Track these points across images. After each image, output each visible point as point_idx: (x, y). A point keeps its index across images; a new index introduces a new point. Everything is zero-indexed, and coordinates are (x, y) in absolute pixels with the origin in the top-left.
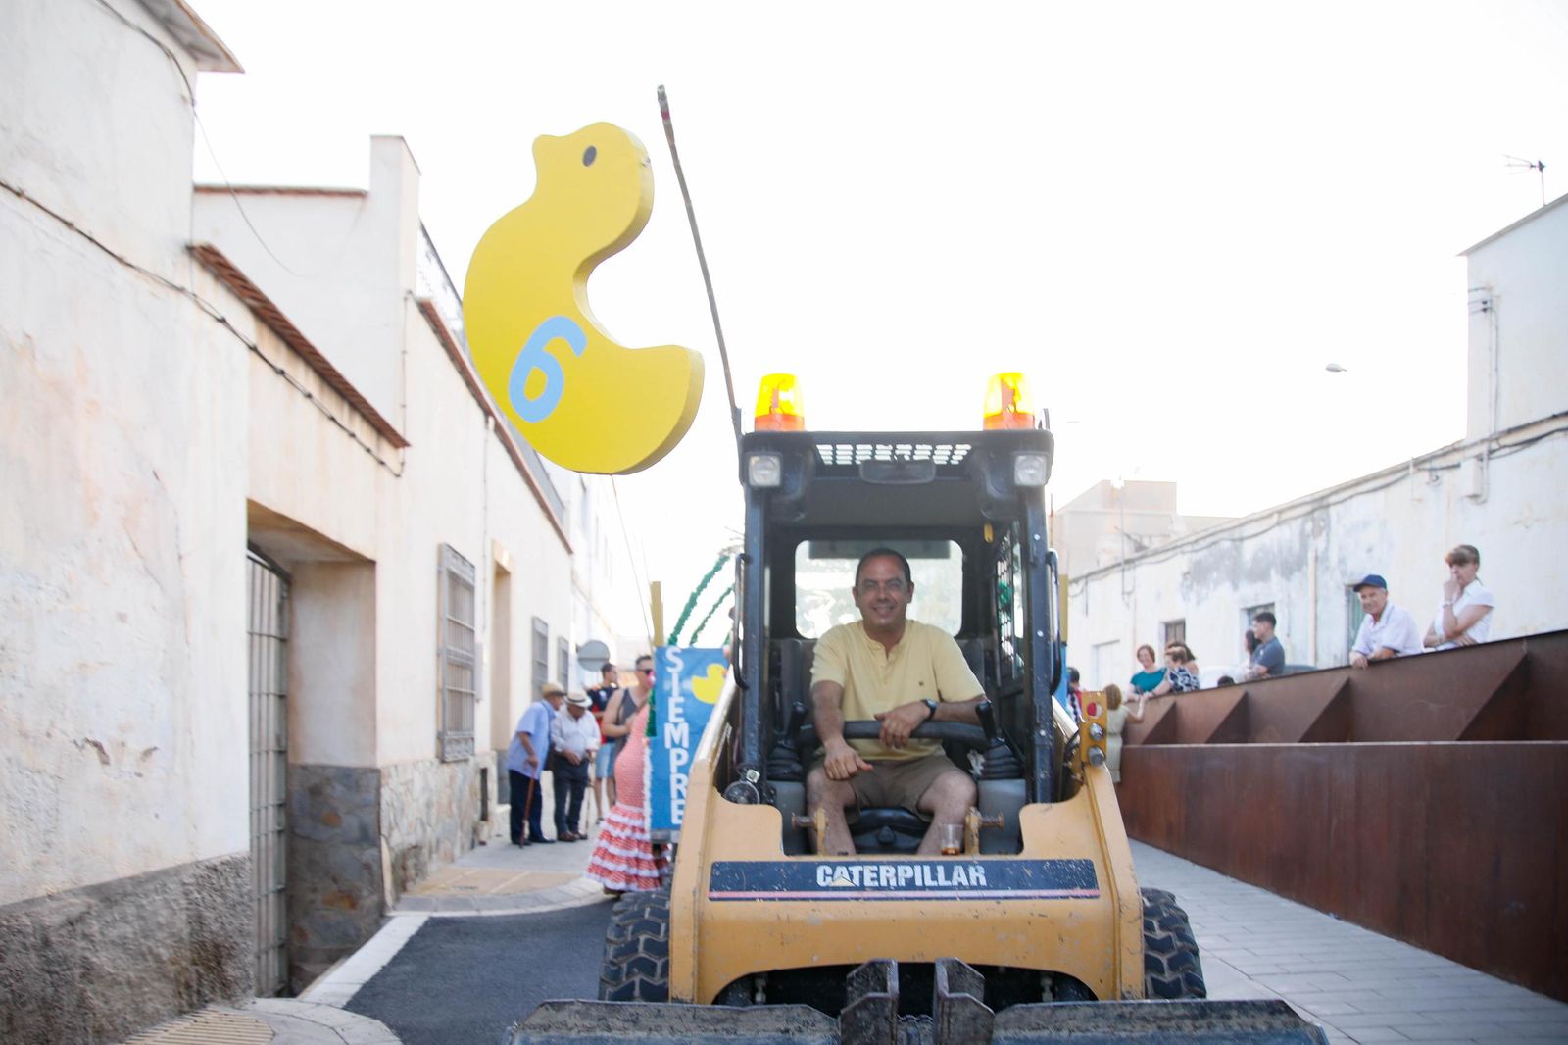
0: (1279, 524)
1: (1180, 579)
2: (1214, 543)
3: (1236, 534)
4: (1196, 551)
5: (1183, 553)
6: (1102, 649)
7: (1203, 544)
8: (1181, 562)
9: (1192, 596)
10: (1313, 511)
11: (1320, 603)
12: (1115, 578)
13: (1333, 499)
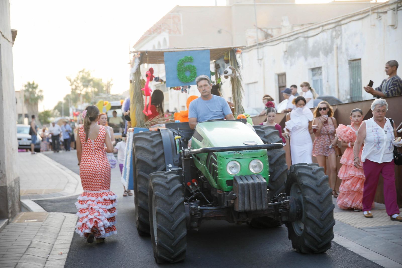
0: (323, 31)
1: (283, 54)
2: (297, 38)
3: (306, 34)
4: (289, 41)
5: (284, 42)
6: (251, 86)
7: (292, 38)
8: (283, 46)
9: (288, 62)
10: (335, 27)
11: (339, 68)
12: (254, 52)
13: (343, 22)
